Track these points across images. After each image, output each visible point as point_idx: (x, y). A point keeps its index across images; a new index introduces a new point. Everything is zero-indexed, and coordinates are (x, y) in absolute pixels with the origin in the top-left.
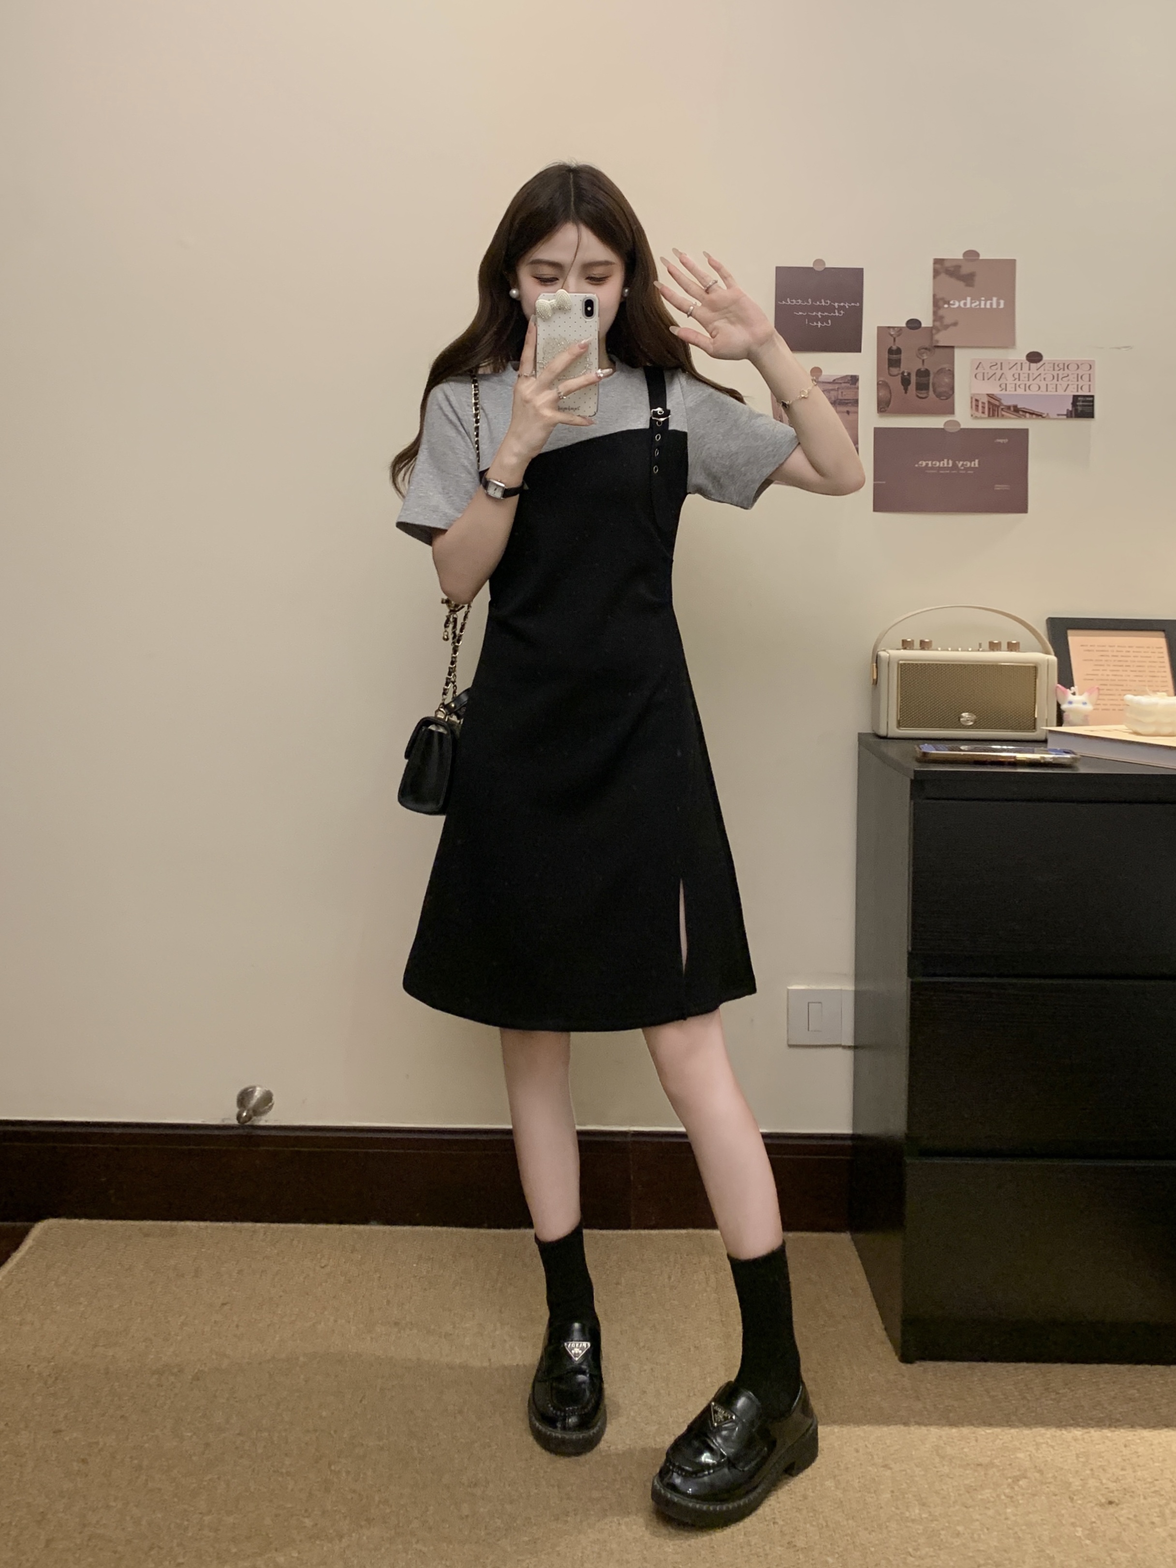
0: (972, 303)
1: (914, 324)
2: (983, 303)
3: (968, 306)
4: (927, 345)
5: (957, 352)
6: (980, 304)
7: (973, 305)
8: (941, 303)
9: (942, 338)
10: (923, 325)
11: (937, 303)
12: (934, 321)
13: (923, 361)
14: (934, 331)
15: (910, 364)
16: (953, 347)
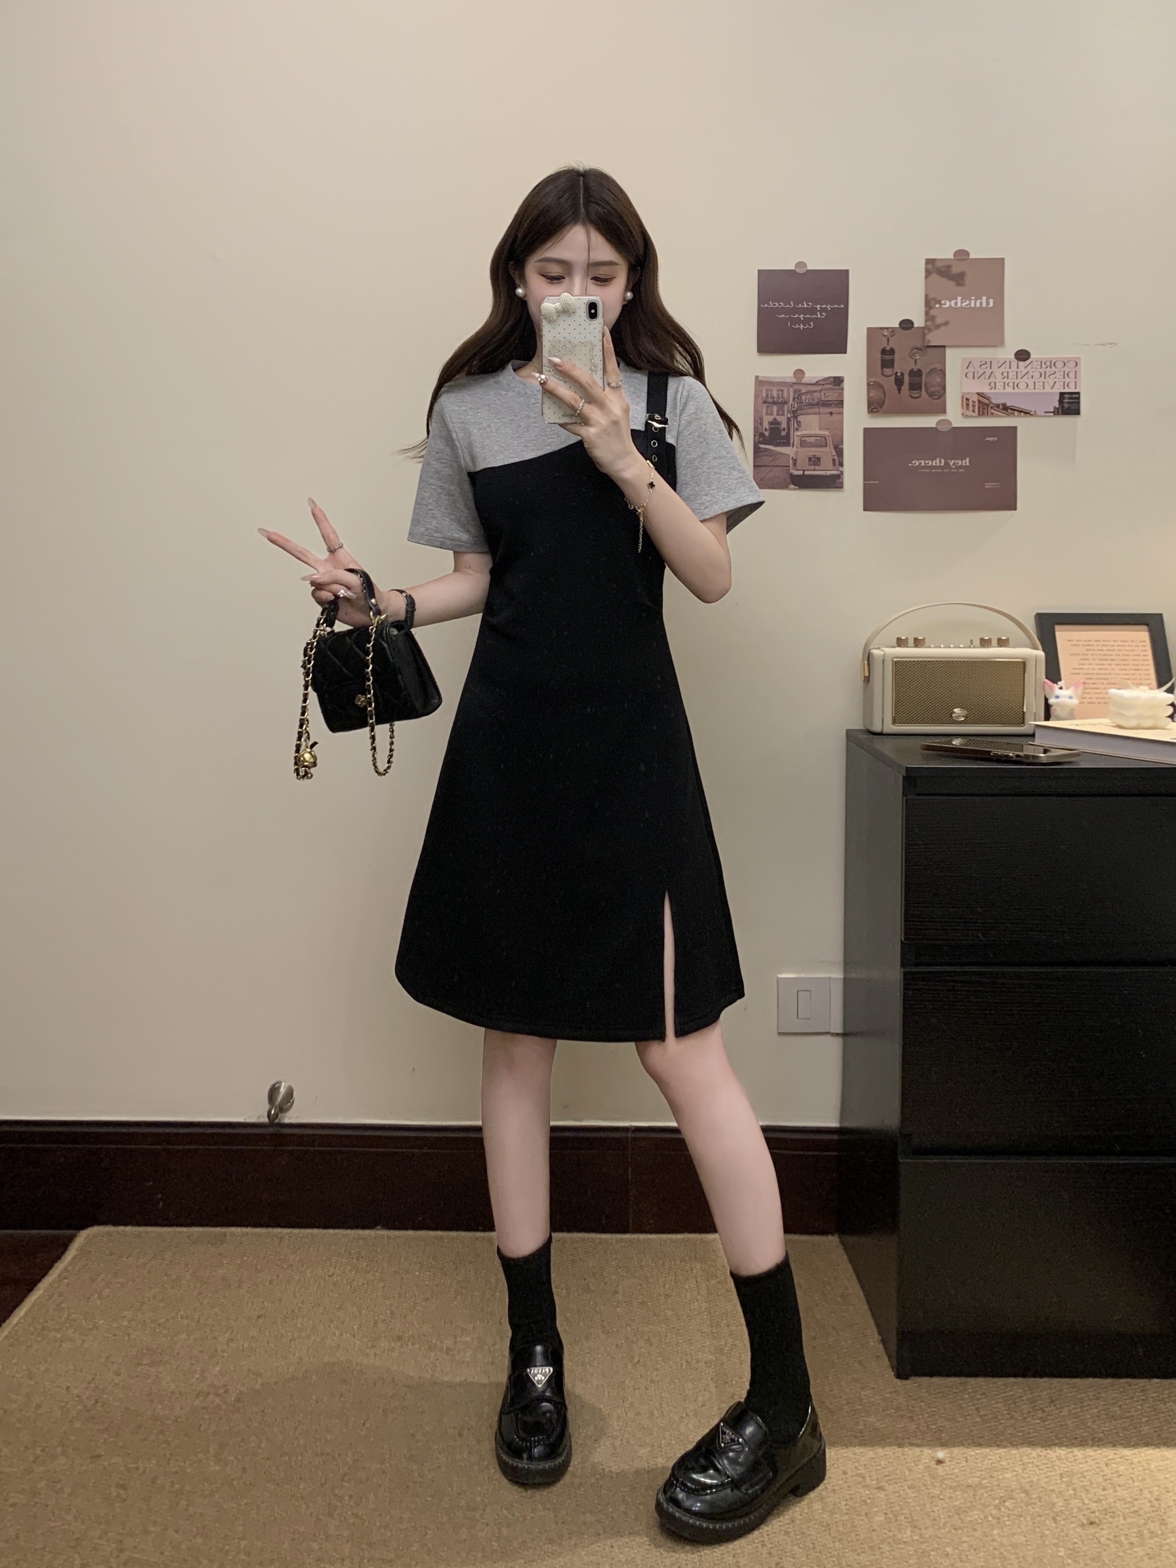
0: (962, 303)
1: (907, 324)
2: (973, 302)
3: (959, 305)
4: (919, 346)
5: (948, 351)
6: (970, 304)
7: (964, 305)
8: (932, 303)
9: (934, 338)
10: (916, 325)
11: (929, 303)
12: (926, 321)
13: (916, 361)
14: (926, 331)
15: (903, 365)
16: (944, 347)
